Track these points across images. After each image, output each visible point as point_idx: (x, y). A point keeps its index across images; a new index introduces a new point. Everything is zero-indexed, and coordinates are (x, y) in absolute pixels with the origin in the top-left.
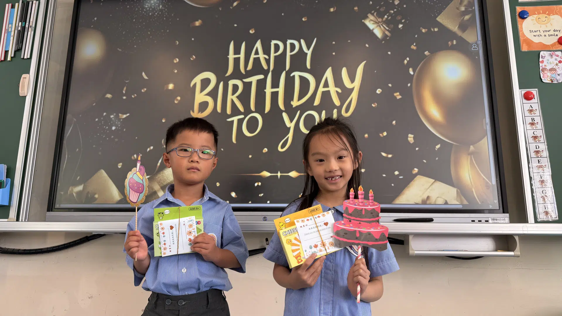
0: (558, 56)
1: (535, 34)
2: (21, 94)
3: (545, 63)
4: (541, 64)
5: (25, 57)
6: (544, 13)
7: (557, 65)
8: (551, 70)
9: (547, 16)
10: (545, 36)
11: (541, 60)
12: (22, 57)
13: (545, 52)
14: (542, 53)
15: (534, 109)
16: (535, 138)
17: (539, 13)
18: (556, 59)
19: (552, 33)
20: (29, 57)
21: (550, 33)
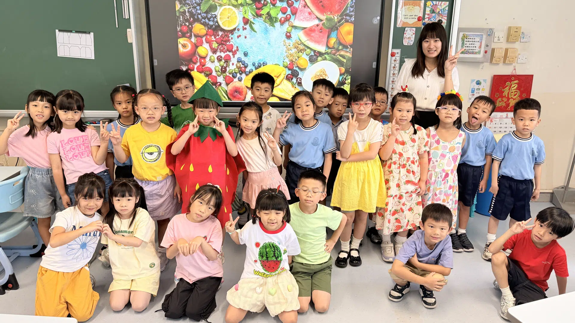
0: (413, 30)
1: (406, 17)
2: (130, 41)
3: (407, 34)
4: (404, 35)
5: (126, 18)
6: (412, 5)
7: (412, 35)
8: (409, 38)
9: (413, 6)
10: (410, 18)
11: (405, 32)
12: (124, 18)
13: (408, 28)
14: (406, 29)
15: (397, 59)
16: (394, 74)
17: (410, 5)
18: (412, 32)
19: (413, 17)
20: (128, 18)
21: (412, 17)
